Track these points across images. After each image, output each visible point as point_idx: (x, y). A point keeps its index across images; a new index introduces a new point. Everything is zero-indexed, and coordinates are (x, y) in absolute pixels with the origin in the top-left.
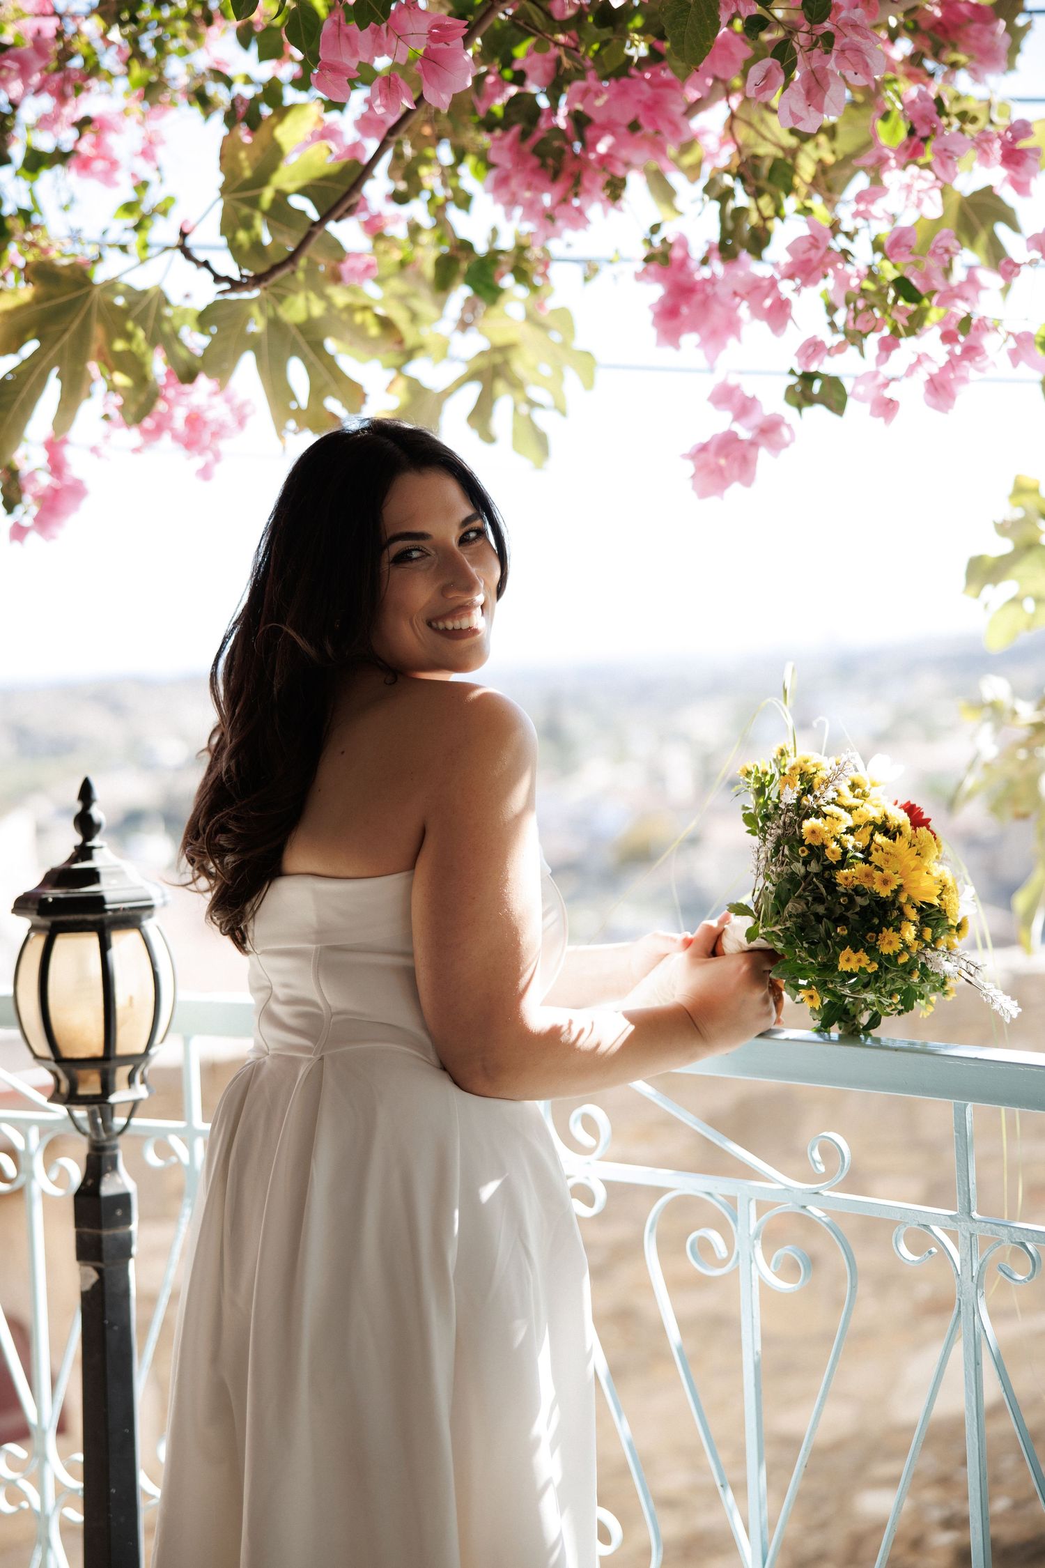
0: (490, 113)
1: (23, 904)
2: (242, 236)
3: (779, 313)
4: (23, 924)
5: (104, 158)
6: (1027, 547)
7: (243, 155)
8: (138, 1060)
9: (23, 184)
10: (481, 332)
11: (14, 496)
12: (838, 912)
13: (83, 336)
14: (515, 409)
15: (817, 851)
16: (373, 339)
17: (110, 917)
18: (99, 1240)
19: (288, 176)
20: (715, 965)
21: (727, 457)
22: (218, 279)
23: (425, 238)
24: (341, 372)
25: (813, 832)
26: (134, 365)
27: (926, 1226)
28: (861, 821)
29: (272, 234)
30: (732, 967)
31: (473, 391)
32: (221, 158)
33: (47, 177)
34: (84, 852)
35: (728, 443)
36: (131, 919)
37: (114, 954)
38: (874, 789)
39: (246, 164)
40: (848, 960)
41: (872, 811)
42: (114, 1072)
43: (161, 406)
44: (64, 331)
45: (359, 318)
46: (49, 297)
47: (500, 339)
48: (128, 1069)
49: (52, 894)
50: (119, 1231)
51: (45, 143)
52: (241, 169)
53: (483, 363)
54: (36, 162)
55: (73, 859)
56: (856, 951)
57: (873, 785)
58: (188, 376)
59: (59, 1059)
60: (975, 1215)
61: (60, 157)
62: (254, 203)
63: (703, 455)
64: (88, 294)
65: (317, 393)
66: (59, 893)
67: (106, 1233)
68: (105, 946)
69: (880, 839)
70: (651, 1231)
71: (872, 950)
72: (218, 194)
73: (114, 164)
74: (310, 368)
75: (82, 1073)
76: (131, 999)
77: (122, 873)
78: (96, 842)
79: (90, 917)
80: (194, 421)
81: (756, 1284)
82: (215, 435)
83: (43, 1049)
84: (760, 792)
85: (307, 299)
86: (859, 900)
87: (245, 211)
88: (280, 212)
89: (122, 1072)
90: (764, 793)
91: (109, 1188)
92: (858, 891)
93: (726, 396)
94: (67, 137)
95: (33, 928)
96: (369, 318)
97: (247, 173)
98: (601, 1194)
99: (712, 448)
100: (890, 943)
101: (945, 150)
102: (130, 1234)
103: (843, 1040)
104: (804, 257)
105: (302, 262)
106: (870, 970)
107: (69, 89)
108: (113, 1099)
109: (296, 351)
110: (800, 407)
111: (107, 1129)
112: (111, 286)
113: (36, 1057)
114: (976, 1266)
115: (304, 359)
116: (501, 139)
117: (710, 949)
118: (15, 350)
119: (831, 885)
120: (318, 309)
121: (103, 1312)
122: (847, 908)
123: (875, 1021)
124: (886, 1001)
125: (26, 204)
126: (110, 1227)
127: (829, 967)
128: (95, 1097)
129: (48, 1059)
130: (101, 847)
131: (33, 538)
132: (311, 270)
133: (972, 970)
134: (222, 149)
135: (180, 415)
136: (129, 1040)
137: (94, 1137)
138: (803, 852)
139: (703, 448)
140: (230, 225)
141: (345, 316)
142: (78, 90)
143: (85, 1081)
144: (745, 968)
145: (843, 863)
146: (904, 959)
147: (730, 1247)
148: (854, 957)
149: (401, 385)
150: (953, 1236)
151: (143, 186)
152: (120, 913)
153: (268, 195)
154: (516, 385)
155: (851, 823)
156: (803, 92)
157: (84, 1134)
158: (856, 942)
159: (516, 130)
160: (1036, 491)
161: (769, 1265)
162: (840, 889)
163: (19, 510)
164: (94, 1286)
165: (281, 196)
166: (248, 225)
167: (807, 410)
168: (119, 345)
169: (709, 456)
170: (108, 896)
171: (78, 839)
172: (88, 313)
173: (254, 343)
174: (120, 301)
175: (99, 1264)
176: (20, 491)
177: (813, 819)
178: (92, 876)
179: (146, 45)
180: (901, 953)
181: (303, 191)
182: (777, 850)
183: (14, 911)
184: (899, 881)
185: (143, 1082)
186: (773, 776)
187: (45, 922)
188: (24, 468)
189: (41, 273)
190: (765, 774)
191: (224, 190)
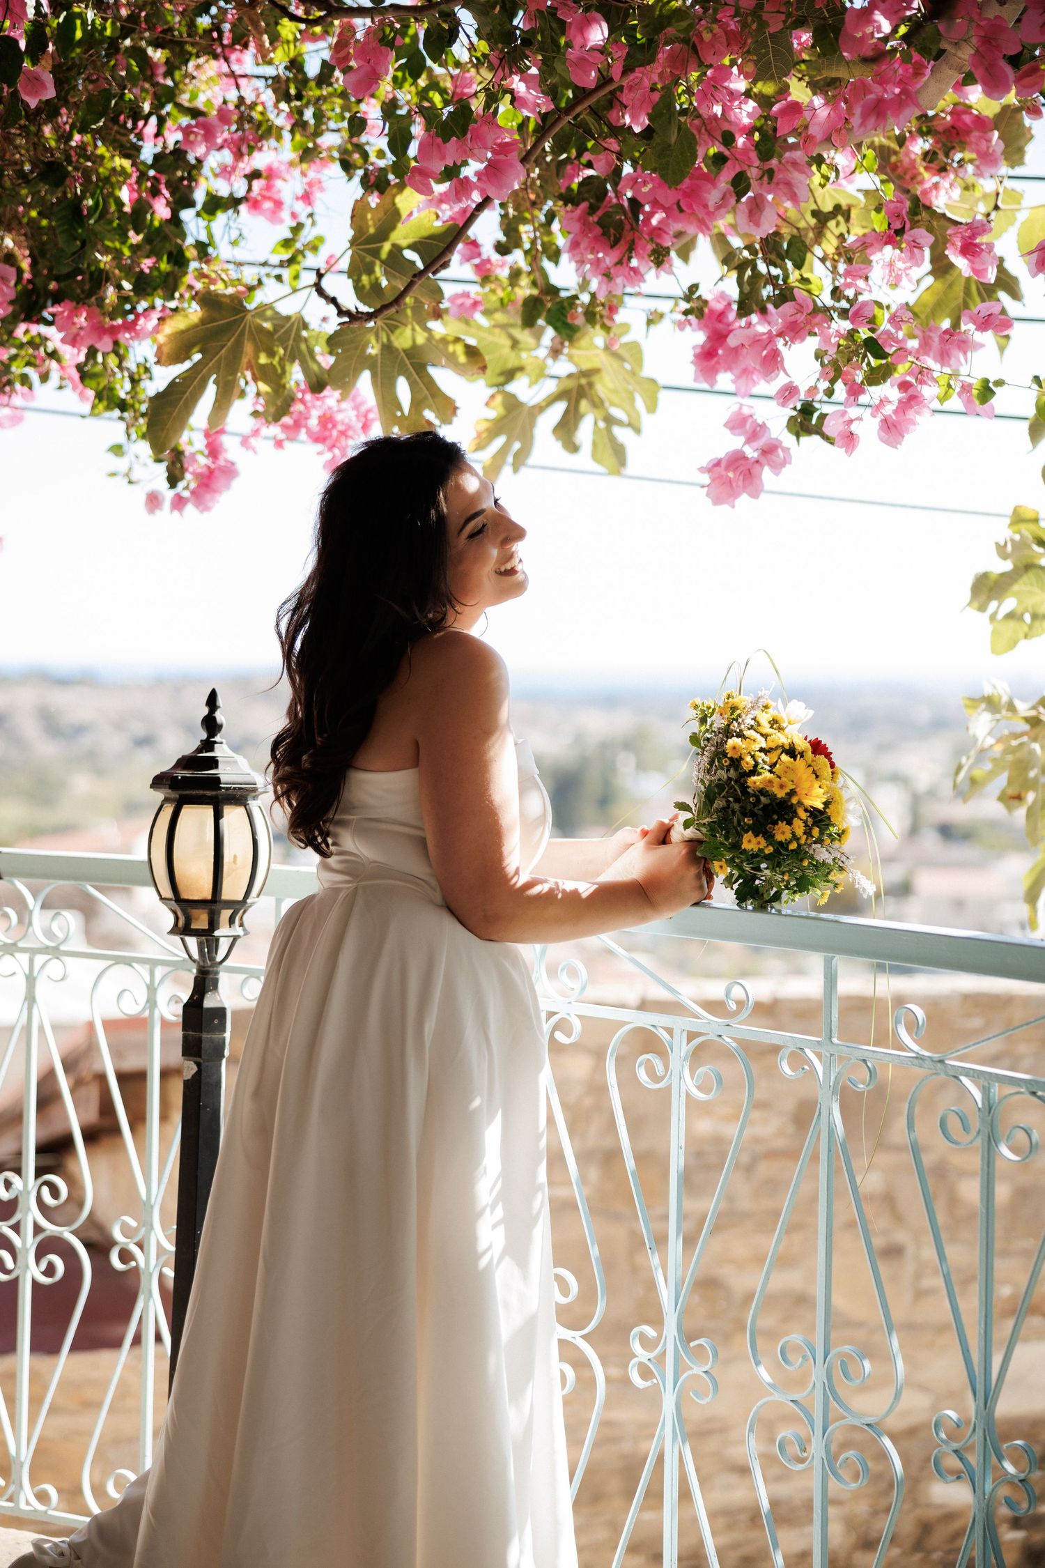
0: (569, 189)
1: (159, 781)
2: (365, 279)
3: (772, 362)
4: (159, 796)
5: (270, 198)
6: (1028, 567)
7: (369, 216)
8: (239, 906)
9: (202, 223)
10: (571, 358)
11: (177, 472)
12: (749, 808)
13: (237, 350)
14: (596, 423)
15: (736, 763)
16: (463, 365)
17: (222, 794)
18: (200, 1040)
19: (402, 235)
20: (664, 849)
21: (734, 471)
22: (341, 312)
23: (524, 281)
24: (438, 389)
25: (734, 748)
26: (273, 376)
27: (801, 1049)
28: (773, 745)
29: (387, 279)
30: (675, 852)
31: (560, 407)
32: (352, 217)
33: (221, 217)
34: (208, 745)
35: (736, 461)
36: (240, 796)
37: (224, 822)
38: (790, 727)
39: (370, 223)
40: (750, 841)
41: (782, 739)
42: (219, 913)
43: (299, 407)
44: (223, 346)
45: (451, 348)
46: (212, 320)
47: (586, 366)
48: (230, 912)
49: (181, 774)
50: (216, 1036)
51: (222, 188)
52: (368, 227)
53: (571, 384)
54: (214, 205)
55: (199, 750)
56: (756, 836)
57: (790, 723)
58: (317, 386)
59: (178, 899)
60: (835, 1040)
61: (233, 203)
62: (376, 253)
63: (717, 469)
64: (243, 318)
65: (417, 404)
66: (187, 774)
67: (205, 1036)
68: (218, 816)
69: (784, 757)
70: (611, 1055)
71: (769, 837)
72: (348, 245)
73: (278, 204)
74: (413, 385)
75: (194, 912)
76: (235, 857)
77: (236, 762)
78: (217, 738)
79: (209, 793)
80: (327, 421)
81: (683, 1095)
82: (343, 433)
83: (167, 892)
84: (703, 720)
85: (413, 329)
86: (762, 798)
87: (369, 258)
88: (395, 261)
89: (225, 914)
90: (706, 722)
91: (209, 1002)
92: (763, 792)
93: (739, 423)
94: (240, 188)
95: (166, 800)
96: (459, 349)
97: (372, 230)
98: (577, 1025)
99: (723, 464)
100: (783, 833)
101: (914, 241)
102: (224, 1039)
103: (755, 910)
104: (792, 319)
105: (409, 300)
106: (767, 852)
107: (244, 149)
108: (216, 933)
109: (403, 371)
110: (798, 436)
111: (212, 959)
112: (262, 310)
113: (161, 898)
114: (833, 1078)
115: (408, 379)
116: (572, 211)
117: (661, 839)
118: (182, 361)
119: (744, 788)
120: (421, 339)
121: (200, 1096)
122: (754, 805)
123: (777, 897)
124: (779, 877)
125: (203, 238)
126: (208, 1032)
127: (736, 847)
128: (203, 930)
129: (171, 900)
130: (221, 743)
131: (190, 509)
132: (418, 307)
133: (844, 859)
134: (353, 210)
135: (315, 415)
136: (232, 889)
137: (201, 963)
138: (726, 762)
139: (718, 463)
140: (355, 272)
141: (441, 346)
142: (251, 149)
143: (197, 919)
144: (684, 852)
145: (754, 771)
146: (793, 846)
147: (666, 1067)
148: (754, 840)
149: (499, 399)
150: (819, 1056)
151: (297, 229)
152: (230, 792)
153: (387, 247)
154: (597, 404)
155: (764, 745)
156: (747, 211)
157: (194, 961)
158: (758, 830)
159: (584, 205)
160: (1036, 521)
161: (692, 1079)
162: (749, 790)
163: (181, 485)
164: (193, 1076)
165: (397, 249)
166: (370, 271)
167: (805, 440)
168: (263, 359)
169: (721, 470)
170: (223, 778)
171: (204, 736)
172: (242, 334)
173: (370, 363)
174: (267, 325)
175: (198, 1060)
176: (183, 470)
177: (735, 739)
178: (213, 763)
179: (308, 114)
180: (790, 842)
181: (412, 247)
182: (711, 763)
183: (152, 786)
184: (793, 787)
185: (241, 925)
186: (714, 710)
187: (175, 795)
188: (188, 450)
189: (208, 300)
190: (709, 708)
191: (353, 242)
